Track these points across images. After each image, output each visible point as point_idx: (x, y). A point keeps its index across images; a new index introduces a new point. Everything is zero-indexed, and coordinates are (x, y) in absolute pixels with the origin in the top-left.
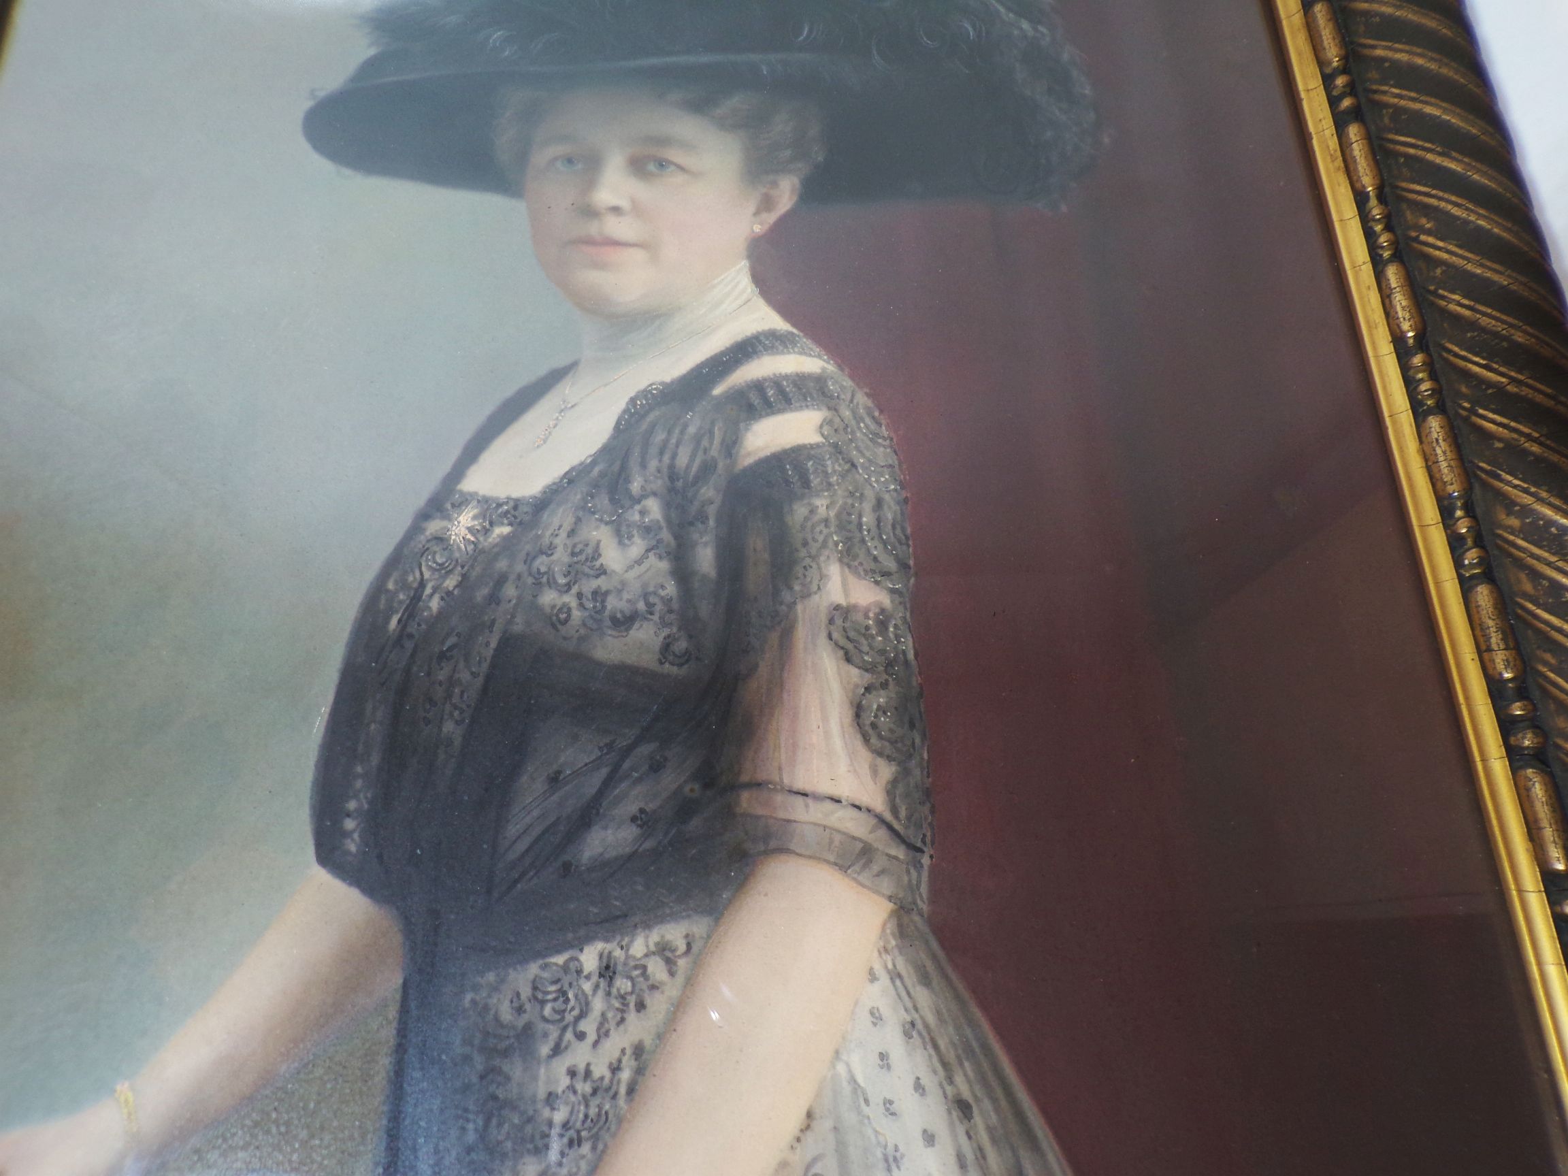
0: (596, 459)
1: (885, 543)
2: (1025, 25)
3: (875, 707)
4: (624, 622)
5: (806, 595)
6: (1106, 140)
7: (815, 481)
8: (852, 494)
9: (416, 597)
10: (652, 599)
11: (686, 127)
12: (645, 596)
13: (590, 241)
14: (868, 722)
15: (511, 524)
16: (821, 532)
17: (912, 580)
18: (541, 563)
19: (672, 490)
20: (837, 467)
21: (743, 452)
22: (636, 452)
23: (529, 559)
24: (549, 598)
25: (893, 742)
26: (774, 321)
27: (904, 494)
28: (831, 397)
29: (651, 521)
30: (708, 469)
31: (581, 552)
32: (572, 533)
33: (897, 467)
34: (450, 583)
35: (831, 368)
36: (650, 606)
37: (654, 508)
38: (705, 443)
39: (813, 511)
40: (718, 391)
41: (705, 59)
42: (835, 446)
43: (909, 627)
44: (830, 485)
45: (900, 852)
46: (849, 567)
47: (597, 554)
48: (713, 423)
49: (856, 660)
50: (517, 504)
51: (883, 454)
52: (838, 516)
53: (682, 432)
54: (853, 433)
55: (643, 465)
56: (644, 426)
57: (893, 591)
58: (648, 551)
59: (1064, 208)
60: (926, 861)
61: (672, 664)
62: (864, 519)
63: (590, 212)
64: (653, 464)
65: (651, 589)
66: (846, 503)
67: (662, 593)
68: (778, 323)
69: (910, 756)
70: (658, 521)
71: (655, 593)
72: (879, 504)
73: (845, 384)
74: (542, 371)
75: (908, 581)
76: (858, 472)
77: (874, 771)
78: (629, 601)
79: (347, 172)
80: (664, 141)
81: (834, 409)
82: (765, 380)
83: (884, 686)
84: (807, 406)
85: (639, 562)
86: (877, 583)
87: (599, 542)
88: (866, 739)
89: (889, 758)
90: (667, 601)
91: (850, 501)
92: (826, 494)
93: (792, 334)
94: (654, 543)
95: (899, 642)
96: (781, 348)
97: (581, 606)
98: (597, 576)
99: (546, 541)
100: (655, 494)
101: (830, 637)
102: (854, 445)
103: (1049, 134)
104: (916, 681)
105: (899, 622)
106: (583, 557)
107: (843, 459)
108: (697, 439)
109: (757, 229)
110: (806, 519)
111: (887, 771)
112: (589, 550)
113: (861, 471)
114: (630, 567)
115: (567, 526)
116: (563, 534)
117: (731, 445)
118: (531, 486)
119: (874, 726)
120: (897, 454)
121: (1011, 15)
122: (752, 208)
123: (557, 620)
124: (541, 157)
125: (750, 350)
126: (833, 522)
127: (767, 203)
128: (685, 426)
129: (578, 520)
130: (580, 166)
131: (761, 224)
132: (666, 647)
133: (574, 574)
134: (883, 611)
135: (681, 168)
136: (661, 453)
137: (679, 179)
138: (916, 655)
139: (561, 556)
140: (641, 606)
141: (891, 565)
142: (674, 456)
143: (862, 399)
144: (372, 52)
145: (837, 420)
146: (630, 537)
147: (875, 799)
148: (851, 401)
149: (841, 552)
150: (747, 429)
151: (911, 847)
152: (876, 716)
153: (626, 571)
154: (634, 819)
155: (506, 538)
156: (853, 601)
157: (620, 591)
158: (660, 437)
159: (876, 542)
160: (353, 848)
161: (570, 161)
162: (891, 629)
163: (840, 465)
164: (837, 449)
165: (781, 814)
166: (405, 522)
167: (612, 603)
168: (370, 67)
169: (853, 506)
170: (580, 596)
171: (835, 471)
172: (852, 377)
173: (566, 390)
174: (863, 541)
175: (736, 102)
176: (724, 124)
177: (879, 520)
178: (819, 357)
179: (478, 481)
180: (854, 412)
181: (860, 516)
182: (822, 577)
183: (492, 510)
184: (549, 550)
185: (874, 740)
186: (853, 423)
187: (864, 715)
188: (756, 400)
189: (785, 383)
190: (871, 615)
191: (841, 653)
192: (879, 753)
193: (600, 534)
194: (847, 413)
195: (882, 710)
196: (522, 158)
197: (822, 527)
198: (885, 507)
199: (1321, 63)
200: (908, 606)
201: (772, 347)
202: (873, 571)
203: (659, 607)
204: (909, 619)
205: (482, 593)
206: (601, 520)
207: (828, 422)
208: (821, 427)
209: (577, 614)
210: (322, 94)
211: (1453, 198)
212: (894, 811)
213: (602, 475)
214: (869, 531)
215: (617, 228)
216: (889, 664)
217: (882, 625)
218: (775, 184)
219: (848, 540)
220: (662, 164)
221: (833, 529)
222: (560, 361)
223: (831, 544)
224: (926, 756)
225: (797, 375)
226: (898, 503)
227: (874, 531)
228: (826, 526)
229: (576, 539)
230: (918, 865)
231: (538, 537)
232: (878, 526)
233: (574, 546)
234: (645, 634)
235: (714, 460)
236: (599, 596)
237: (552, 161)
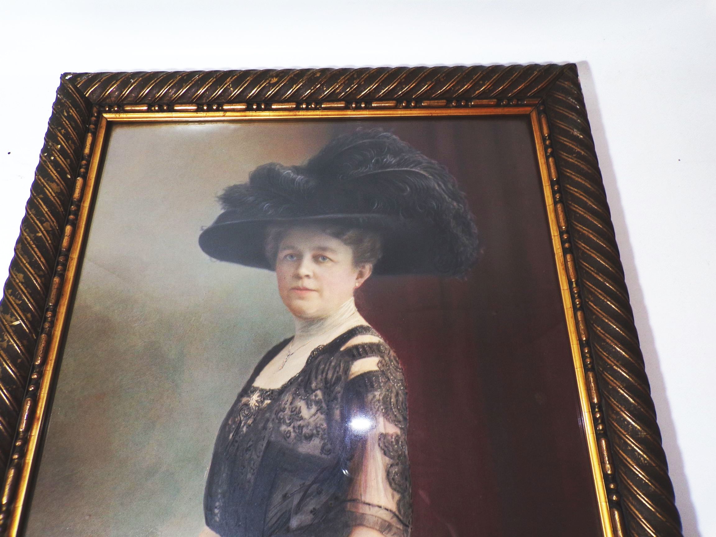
0: (300, 374)
1: (399, 410)
2: (455, 204)
3: (394, 472)
6: (482, 252)
7: (375, 385)
8: (388, 390)
9: (239, 427)
10: (319, 429)
11: (333, 243)
12: (316, 428)
13: (298, 289)
14: (391, 478)
15: (270, 399)
16: (377, 405)
17: (408, 424)
18: (281, 415)
19: (326, 388)
20: (383, 380)
21: (351, 373)
22: (314, 373)
23: (277, 413)
24: (283, 428)
25: (400, 486)
26: (363, 322)
27: (406, 391)
28: (382, 352)
29: (318, 399)
30: (338, 379)
31: (294, 411)
32: (291, 403)
33: (404, 381)
34: (250, 422)
35: (382, 341)
36: (318, 432)
37: (320, 394)
38: (338, 369)
39: (374, 396)
40: (342, 349)
41: (340, 216)
42: (383, 371)
43: (406, 442)
44: (380, 387)
45: (400, 527)
46: (386, 419)
47: (300, 412)
48: (340, 362)
49: (387, 454)
50: (273, 391)
51: (399, 375)
52: (383, 399)
53: (330, 365)
54: (389, 366)
55: (316, 378)
56: (317, 362)
57: (401, 428)
58: (317, 411)
59: (466, 279)
60: (410, 530)
61: (325, 454)
62: (392, 400)
63: (298, 277)
64: (320, 377)
65: (318, 425)
66: (386, 394)
67: (322, 427)
68: (364, 323)
69: (405, 491)
70: (321, 399)
71: (319, 427)
72: (397, 395)
73: (386, 347)
74: (282, 340)
75: (407, 425)
76: (390, 382)
78: (311, 430)
79: (214, 260)
80: (325, 249)
81: (382, 357)
82: (359, 345)
83: (397, 464)
84: (373, 356)
85: (314, 415)
86: (396, 425)
87: (300, 407)
88: (390, 484)
89: (398, 492)
90: (324, 430)
91: (387, 393)
92: (379, 390)
93: (368, 327)
94: (319, 408)
95: (403, 448)
96: (365, 332)
97: (294, 431)
98: (300, 420)
99: (283, 406)
100: (320, 389)
101: (379, 445)
102: (389, 371)
103: (462, 249)
104: (408, 463)
105: (403, 440)
106: (295, 413)
107: (385, 377)
108: (335, 368)
109: (358, 285)
110: (372, 400)
111: (397, 496)
112: (297, 410)
113: (391, 382)
114: (311, 417)
115: (290, 401)
116: (288, 403)
117: (347, 370)
118: (277, 385)
119: (393, 479)
120: (404, 375)
121: (450, 200)
122: (355, 276)
123: (286, 436)
124: (282, 254)
125: (354, 333)
126: (381, 401)
127: (361, 275)
128: (331, 362)
129: (294, 398)
130: (295, 258)
131: (359, 283)
132: (323, 448)
133: (292, 419)
134: (397, 436)
135: (331, 260)
136: (322, 373)
137: (330, 264)
138: (408, 453)
139: (287, 412)
140: (315, 431)
141: (401, 418)
142: (327, 374)
143: (392, 353)
144: (223, 211)
145: (383, 361)
146: (311, 405)
147: (393, 506)
148: (389, 354)
149: (384, 413)
150: (352, 364)
151: (405, 525)
152: (394, 476)
153: (310, 418)
154: (311, 512)
155: (269, 405)
156: (387, 432)
157: (307, 426)
158: (322, 366)
159: (396, 409)
160: (218, 519)
161: (292, 256)
162: (400, 443)
163: (384, 379)
164: (383, 373)
165: (361, 511)
166: (235, 398)
167: (305, 430)
168: (221, 218)
169: (388, 395)
170: (294, 427)
171: (382, 381)
172: (389, 344)
173: (290, 348)
174: (391, 409)
175: (350, 233)
176: (347, 242)
177: (397, 401)
178: (378, 336)
179: (259, 383)
180: (390, 358)
181: (391, 399)
183: (265, 394)
184: (284, 410)
185: (393, 485)
186: (389, 362)
187: (390, 475)
188: (355, 353)
189: (366, 346)
190: (394, 437)
191: (383, 451)
192: (394, 489)
193: (301, 404)
194: (387, 359)
195: (396, 473)
196: (275, 255)
197: (377, 403)
198: (399, 396)
199: (559, 227)
200: (406, 434)
201: (362, 332)
202: (395, 421)
203: (321, 432)
204: (406, 439)
205: (261, 426)
206: (301, 398)
207: (380, 362)
208: (378, 364)
209: (293, 434)
210: (205, 228)
211: (599, 291)
212: (399, 511)
213: (302, 381)
214: (393, 405)
215: (308, 283)
216: (399, 456)
217: (397, 442)
218: (364, 267)
219: (386, 408)
220: (324, 258)
221: (381, 404)
222: (288, 336)
223: (380, 409)
224: (411, 491)
225: (370, 343)
226: (404, 394)
227: (395, 406)
228: (379, 403)
229: (293, 406)
230: (407, 531)
231: (280, 405)
232: (397, 403)
233: (292, 408)
234: (317, 442)
235: (340, 376)
236: (300, 427)
237: (286, 256)
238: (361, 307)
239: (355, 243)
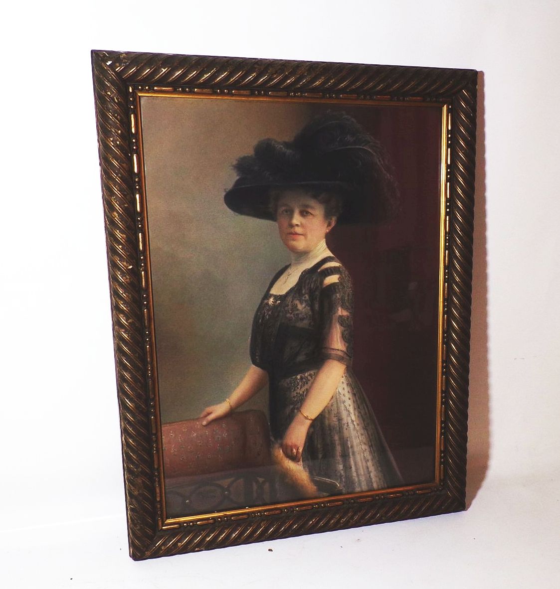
0: (296, 285)
1: (349, 303)
2: (388, 175)
4: (302, 319)
5: (335, 314)
6: (401, 210)
7: (337, 291)
8: (344, 293)
9: (264, 316)
11: (312, 202)
12: (306, 314)
13: (292, 233)
15: (280, 300)
16: (338, 301)
18: (286, 308)
19: (310, 293)
21: (324, 284)
22: (303, 285)
23: (284, 308)
24: (288, 315)
26: (330, 254)
27: (353, 293)
28: (341, 272)
29: (306, 299)
30: (317, 287)
31: (294, 306)
32: (292, 302)
33: (352, 287)
34: (270, 313)
35: (341, 265)
37: (307, 296)
38: (316, 282)
39: (337, 296)
40: (319, 271)
42: (341, 283)
44: (340, 291)
45: (348, 358)
46: (343, 308)
47: (297, 306)
48: (318, 278)
49: (343, 325)
50: (281, 296)
51: (350, 285)
52: (341, 298)
53: (312, 280)
54: (345, 280)
55: (305, 287)
56: (305, 279)
57: (350, 313)
58: (306, 305)
60: (352, 359)
61: (311, 327)
62: (346, 298)
63: (292, 226)
64: (307, 287)
66: (342, 295)
68: (332, 255)
70: (308, 299)
71: (308, 314)
72: (349, 295)
75: (353, 311)
76: (345, 288)
77: (345, 344)
78: (303, 315)
79: (237, 214)
80: (307, 206)
81: (341, 275)
82: (328, 268)
83: (347, 330)
84: (336, 274)
85: (305, 308)
86: (347, 311)
87: (297, 304)
88: (344, 340)
90: (310, 315)
92: (339, 293)
93: (334, 257)
94: (307, 303)
95: (350, 322)
96: (331, 260)
98: (297, 311)
99: (287, 304)
100: (307, 294)
101: (339, 321)
102: (344, 282)
104: (353, 329)
105: (351, 318)
108: (315, 281)
109: (327, 231)
110: (335, 298)
111: (347, 345)
115: (291, 300)
116: (290, 302)
117: (322, 282)
118: (283, 292)
119: (345, 337)
120: (352, 285)
121: (385, 172)
122: (326, 226)
123: (290, 319)
124: (280, 210)
125: (326, 261)
127: (329, 225)
128: (313, 278)
129: (293, 300)
131: (328, 229)
132: (310, 324)
133: (293, 310)
134: (348, 316)
135: (312, 214)
136: (308, 284)
137: (311, 217)
138: (353, 324)
139: (290, 307)
140: (305, 316)
141: (350, 307)
142: (310, 286)
143: (347, 272)
144: (238, 178)
145: (342, 277)
146: (303, 303)
147: (344, 349)
148: (345, 273)
149: (341, 305)
150: (325, 279)
151: (350, 357)
153: (302, 310)
154: (305, 354)
155: (279, 303)
156: (343, 314)
157: (301, 313)
158: (307, 281)
160: (258, 361)
161: (286, 212)
162: (349, 320)
163: (342, 287)
165: (329, 353)
167: (300, 316)
168: (238, 183)
169: (344, 296)
170: (294, 315)
172: (345, 268)
173: (289, 271)
174: (345, 303)
176: (321, 202)
177: (348, 298)
178: (339, 263)
179: (274, 291)
182: (338, 310)
183: (277, 297)
184: (288, 306)
185: (345, 340)
186: (345, 278)
187: (344, 335)
188: (326, 273)
189: (332, 269)
190: (346, 317)
191: (340, 324)
192: (346, 342)
193: (297, 302)
194: (344, 276)
195: (347, 334)
196: (276, 210)
199: (446, 197)
200: (352, 315)
202: (347, 309)
203: (308, 317)
205: (276, 314)
206: (297, 299)
207: (340, 278)
208: (338, 278)
209: (294, 318)
210: (227, 190)
212: (348, 351)
213: (297, 289)
215: (298, 230)
216: (349, 326)
218: (331, 219)
219: (342, 302)
220: (307, 213)
221: (340, 300)
222: (288, 263)
223: (339, 303)
224: (353, 342)
225: (334, 267)
226: (352, 295)
227: (347, 301)
230: (351, 360)
233: (292, 305)
234: (306, 322)
235: (318, 287)
236: (297, 314)
237: (282, 212)
238: (329, 246)
239: (325, 202)
